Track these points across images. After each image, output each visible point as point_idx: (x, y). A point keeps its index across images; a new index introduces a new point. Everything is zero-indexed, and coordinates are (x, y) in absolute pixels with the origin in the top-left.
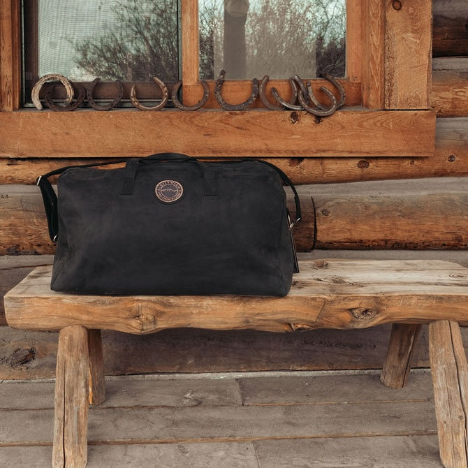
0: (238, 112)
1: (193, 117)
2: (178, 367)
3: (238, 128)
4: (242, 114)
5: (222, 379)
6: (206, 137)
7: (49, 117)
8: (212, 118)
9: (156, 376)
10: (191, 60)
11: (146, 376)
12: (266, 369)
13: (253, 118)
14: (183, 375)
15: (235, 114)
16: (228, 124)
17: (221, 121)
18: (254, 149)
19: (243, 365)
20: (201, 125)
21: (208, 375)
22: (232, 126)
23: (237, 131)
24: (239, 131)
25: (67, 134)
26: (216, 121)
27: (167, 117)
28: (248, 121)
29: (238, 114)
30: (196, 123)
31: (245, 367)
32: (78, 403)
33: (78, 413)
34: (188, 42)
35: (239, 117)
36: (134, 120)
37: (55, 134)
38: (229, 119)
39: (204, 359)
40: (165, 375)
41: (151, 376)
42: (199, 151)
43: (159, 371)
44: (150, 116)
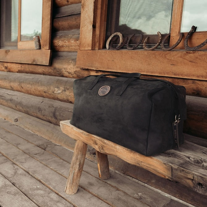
0: (191, 52)
1: (167, 54)
2: (147, 181)
3: (190, 61)
4: (194, 53)
5: (166, 197)
6: (172, 66)
7: (107, 53)
8: (176, 55)
9: (137, 181)
10: (176, 21)
11: (133, 179)
12: (190, 202)
13: (200, 56)
14: (149, 186)
15: (190, 53)
16: (185, 59)
17: (181, 57)
18: (199, 75)
19: (178, 195)
20: (170, 59)
21: (160, 191)
22: (187, 60)
23: (190, 63)
24: (191, 63)
25: (113, 61)
26: (178, 57)
27: (154, 54)
28: (197, 58)
29: (191, 53)
30: (167, 57)
31: (179, 196)
32: (75, 170)
33: (74, 174)
34: (176, 10)
35: (192, 55)
36: (139, 55)
37: (109, 61)
38: (186, 56)
39: (160, 183)
40: (141, 182)
41: (135, 179)
42: (167, 73)
43: (138, 179)
44: (146, 53)
